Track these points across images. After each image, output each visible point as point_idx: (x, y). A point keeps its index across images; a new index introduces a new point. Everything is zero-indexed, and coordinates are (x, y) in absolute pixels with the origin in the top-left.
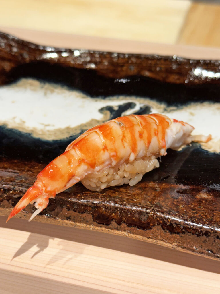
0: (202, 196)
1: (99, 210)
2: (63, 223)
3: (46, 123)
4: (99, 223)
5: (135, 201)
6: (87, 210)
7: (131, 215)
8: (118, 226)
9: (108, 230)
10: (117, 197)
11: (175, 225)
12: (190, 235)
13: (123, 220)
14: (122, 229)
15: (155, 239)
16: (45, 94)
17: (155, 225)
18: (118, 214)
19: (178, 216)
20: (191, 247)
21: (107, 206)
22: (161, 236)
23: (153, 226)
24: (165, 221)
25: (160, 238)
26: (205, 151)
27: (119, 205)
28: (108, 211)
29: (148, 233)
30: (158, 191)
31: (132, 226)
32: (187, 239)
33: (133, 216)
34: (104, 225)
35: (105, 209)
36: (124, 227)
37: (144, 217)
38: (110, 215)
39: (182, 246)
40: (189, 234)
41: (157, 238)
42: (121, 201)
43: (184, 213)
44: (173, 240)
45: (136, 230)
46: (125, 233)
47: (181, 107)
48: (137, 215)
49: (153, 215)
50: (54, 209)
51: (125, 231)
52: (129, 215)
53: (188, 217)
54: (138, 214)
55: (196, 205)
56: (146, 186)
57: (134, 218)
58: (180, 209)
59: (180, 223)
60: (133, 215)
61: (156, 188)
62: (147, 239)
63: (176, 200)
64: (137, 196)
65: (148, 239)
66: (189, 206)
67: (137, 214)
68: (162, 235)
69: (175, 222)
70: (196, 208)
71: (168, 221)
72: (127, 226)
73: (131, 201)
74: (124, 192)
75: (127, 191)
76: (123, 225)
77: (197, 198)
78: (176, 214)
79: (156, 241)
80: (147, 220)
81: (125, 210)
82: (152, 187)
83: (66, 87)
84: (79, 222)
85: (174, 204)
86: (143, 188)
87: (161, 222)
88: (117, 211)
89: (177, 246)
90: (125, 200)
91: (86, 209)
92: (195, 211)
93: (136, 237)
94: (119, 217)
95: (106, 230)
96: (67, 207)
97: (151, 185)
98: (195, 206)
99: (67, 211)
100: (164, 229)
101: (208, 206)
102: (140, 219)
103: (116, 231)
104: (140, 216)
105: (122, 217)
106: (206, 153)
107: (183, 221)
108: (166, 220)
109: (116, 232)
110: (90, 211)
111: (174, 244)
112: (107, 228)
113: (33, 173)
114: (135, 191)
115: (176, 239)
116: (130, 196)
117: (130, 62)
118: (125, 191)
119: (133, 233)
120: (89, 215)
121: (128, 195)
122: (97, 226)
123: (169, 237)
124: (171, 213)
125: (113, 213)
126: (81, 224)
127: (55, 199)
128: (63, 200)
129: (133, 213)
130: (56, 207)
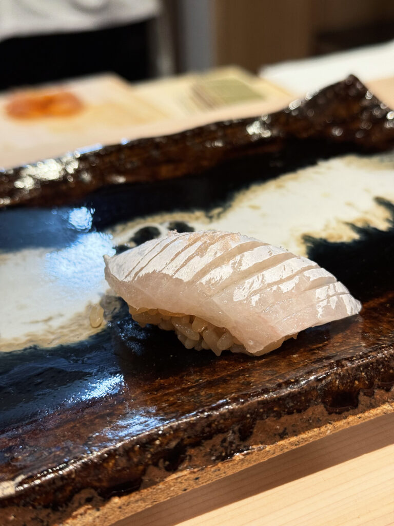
1: (330, 387)
8: (371, 400)
9: (358, 416)
13: (375, 386)
14: (379, 403)
18: (364, 377)
27: (359, 361)
28: (345, 382)
33: (388, 369)
34: (349, 412)
35: (340, 380)
36: (382, 396)
38: (352, 386)
46: (386, 408)
51: (384, 403)
52: (383, 370)
60: (388, 365)
72: (385, 392)
76: (378, 393)
81: (372, 363)
88: (360, 373)
91: (309, 397)
94: (367, 382)
95: (356, 418)
96: (275, 414)
99: (278, 421)
103: (371, 411)
105: (372, 380)
110: (316, 398)
120: (317, 407)
122: (338, 420)
125: (354, 382)
126: (308, 432)
127: (249, 409)
128: (264, 403)
129: (386, 363)
130: (253, 426)
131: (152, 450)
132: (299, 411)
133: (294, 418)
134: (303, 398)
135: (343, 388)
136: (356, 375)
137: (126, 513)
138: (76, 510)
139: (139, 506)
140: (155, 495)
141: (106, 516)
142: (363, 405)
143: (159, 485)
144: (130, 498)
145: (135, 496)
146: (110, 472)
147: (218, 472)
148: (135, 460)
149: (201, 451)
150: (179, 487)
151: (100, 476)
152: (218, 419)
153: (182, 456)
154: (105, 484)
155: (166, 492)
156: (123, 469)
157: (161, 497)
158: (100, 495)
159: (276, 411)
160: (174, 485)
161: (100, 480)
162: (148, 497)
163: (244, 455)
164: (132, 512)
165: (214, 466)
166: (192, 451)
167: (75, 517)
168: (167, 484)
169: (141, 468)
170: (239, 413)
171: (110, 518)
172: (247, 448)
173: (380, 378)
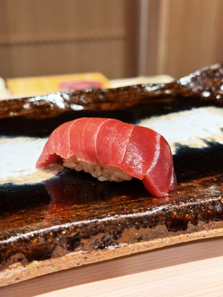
1: (171, 216)
2: (135, 248)
4: (175, 231)
6: (159, 221)
8: (195, 227)
9: (186, 235)
13: (198, 218)
14: (200, 229)
18: (192, 213)
21: (178, 208)
27: (190, 203)
28: (180, 214)
31: (209, 221)
33: (207, 210)
34: (181, 232)
35: (177, 212)
36: (202, 226)
37: (218, 206)
38: (184, 217)
45: (214, 224)
46: (204, 233)
48: (211, 207)
50: (120, 234)
51: (203, 229)
52: (204, 210)
61: (192, 185)
72: (205, 223)
76: (200, 223)
81: (198, 205)
84: (153, 240)
88: (190, 210)
91: (157, 219)
93: (216, 232)
94: (194, 216)
99: (137, 231)
103: (195, 233)
104: (214, 207)
105: (197, 215)
110: (162, 221)
119: (213, 229)
122: (174, 235)
125: (186, 214)
126: (155, 240)
127: (120, 221)
128: (130, 219)
129: (206, 206)
130: (122, 231)
131: (60, 236)
132: (151, 227)
133: (147, 230)
134: (153, 219)
135: (178, 217)
136: (187, 211)
137: (42, 272)
138: (11, 265)
139: (50, 269)
140: (59, 263)
141: (29, 271)
142: (190, 229)
143: (62, 258)
144: (44, 262)
145: (47, 262)
146: (34, 245)
147: (99, 256)
148: (50, 240)
149: (89, 241)
150: (75, 262)
151: (28, 247)
152: (102, 224)
153: (78, 243)
154: (30, 252)
155: (66, 263)
156: (42, 245)
157: (63, 266)
158: (26, 258)
159: (137, 225)
160: (72, 260)
161: (27, 249)
162: (56, 264)
163: (115, 248)
164: (45, 272)
165: (96, 252)
166: (83, 241)
167: (10, 269)
168: (67, 258)
169: (52, 246)
170: (114, 223)
171: (32, 273)
172: (117, 244)
173: (202, 214)
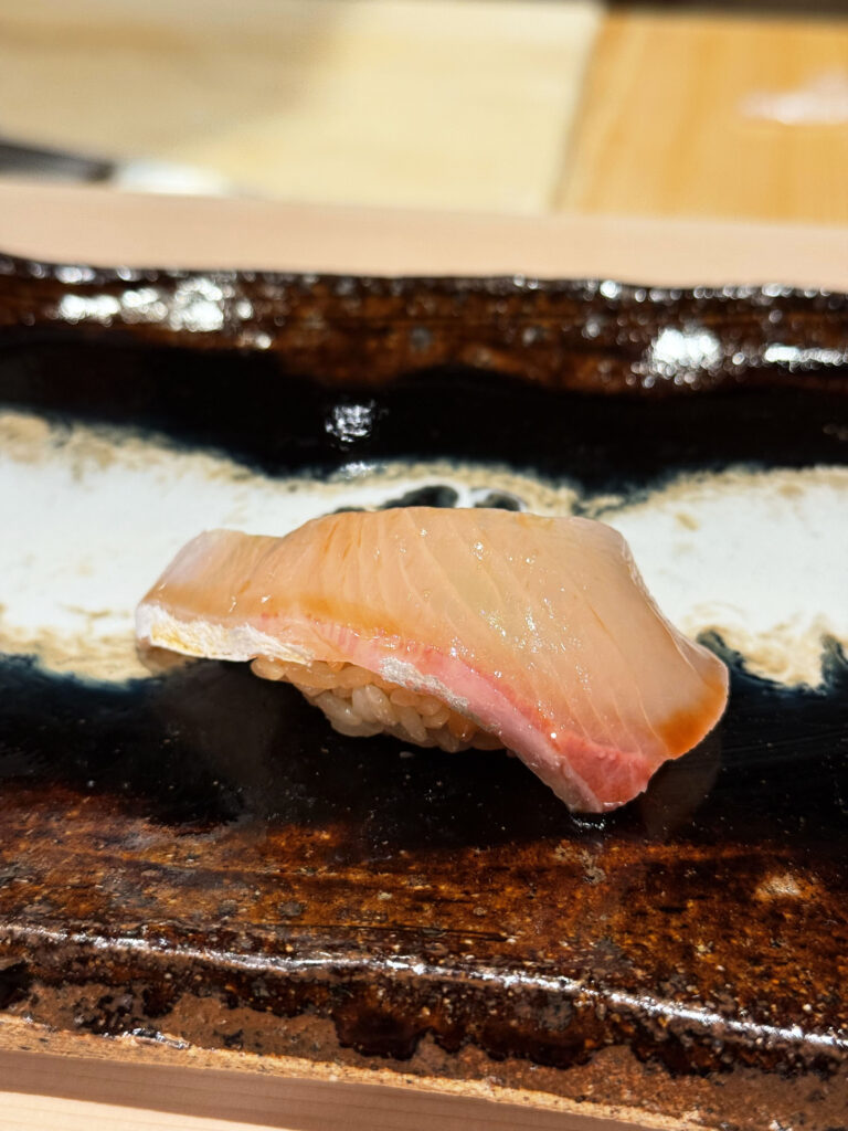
0: (778, 889)
1: (363, 996)
2: (212, 1062)
3: (96, 607)
4: (366, 1053)
5: (509, 944)
6: (313, 1003)
7: (503, 1011)
8: (447, 1059)
9: (406, 1077)
10: (431, 928)
11: (688, 1042)
12: (754, 1077)
13: (466, 1035)
14: (466, 1071)
15: (610, 1104)
16: (77, 473)
17: (606, 1045)
18: (447, 1009)
19: (696, 1000)
20: (760, 1123)
21: (394, 979)
22: (632, 1089)
23: (598, 1049)
24: (646, 1028)
25: (627, 1096)
26: (762, 684)
27: (450, 972)
28: (400, 999)
29: (579, 1078)
30: (596, 881)
31: (507, 1056)
32: (739, 1095)
33: (508, 1015)
34: (386, 1061)
35: (388, 991)
36: (476, 1063)
37: (556, 1014)
38: (412, 1014)
39: (722, 1122)
40: (750, 1072)
41: (617, 1097)
42: (451, 952)
43: (719, 979)
44: (684, 1102)
45: (527, 1070)
46: (480, 1089)
47: (642, 493)
48: (528, 1009)
49: (596, 1006)
50: (169, 1004)
51: (478, 1077)
52: (494, 1012)
53: (737, 999)
54: (531, 1004)
55: (763, 938)
56: (544, 861)
57: (514, 1023)
58: (701, 966)
59: (709, 1031)
60: (510, 1009)
61: (588, 867)
62: (572, 1103)
63: (677, 919)
64: (513, 914)
65: (579, 1105)
66: (734, 942)
67: (523, 1002)
68: (636, 1083)
69: (687, 1027)
70: (763, 949)
71: (659, 1026)
72: (487, 1058)
73: (492, 943)
74: (457, 901)
75: (467, 893)
76: (470, 1054)
77: (761, 903)
78: (689, 988)
79: (612, 1112)
80: (570, 1025)
81: (474, 989)
82: (567, 867)
83: (159, 437)
84: (278, 1055)
85: (670, 939)
86: (533, 873)
87: (631, 1030)
88: (439, 997)
89: (699, 1123)
90: (469, 942)
91: (307, 996)
92: (762, 968)
93: (526, 1099)
94: (450, 1022)
95: (399, 1077)
96: (224, 996)
97: (563, 854)
98: (758, 941)
99: (228, 1011)
100: (642, 1060)
101: (808, 933)
102: (541, 1023)
103: (440, 1080)
104: (540, 1013)
105: (464, 1021)
106: (765, 693)
107: (722, 1020)
108: (649, 1024)
109: (443, 1086)
110: (323, 1004)
111: (687, 1116)
112: (402, 1073)
113: (60, 842)
114: (503, 890)
115: (697, 1094)
116: (486, 921)
117: (413, 312)
118: (462, 895)
119: (515, 1085)
120: (320, 1020)
121: (476, 916)
122: (360, 1065)
123: (665, 1091)
124: (667, 986)
125: (421, 1007)
126: (288, 1060)
127: (172, 965)
128: (206, 967)
130: (175, 998)
132: (278, 1013)
133: (263, 1020)
134: (293, 992)
135: (389, 1010)
136: (429, 997)
142: (424, 1060)
147: (89, 1047)
149: (58, 998)
150: (11, 1040)
152: (104, 957)
153: (21, 990)
159: (228, 992)
163: (140, 1042)
165: (77, 1035)
166: (38, 990)
170: (149, 964)
172: (151, 1033)
173: (483, 1025)
